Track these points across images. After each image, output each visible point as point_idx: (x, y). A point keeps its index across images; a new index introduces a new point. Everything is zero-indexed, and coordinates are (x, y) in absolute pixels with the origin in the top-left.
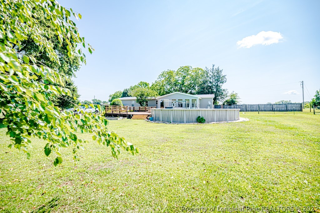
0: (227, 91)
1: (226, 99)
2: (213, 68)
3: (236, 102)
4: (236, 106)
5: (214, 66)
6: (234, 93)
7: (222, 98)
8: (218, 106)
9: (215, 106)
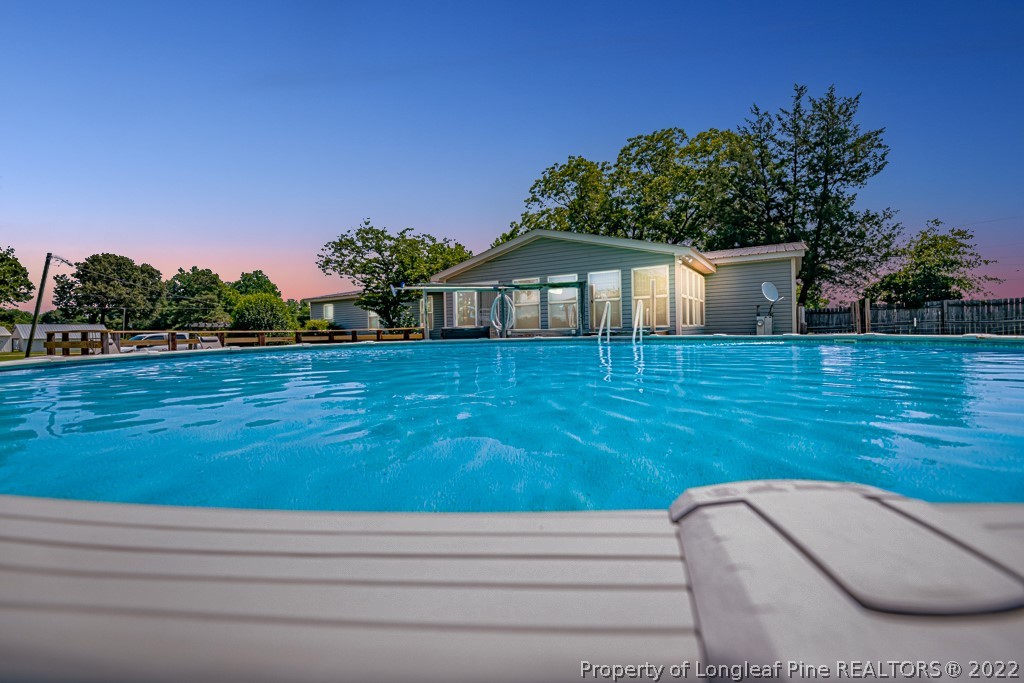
0: (892, 222)
1: (883, 271)
2: (798, 108)
3: (954, 288)
4: (953, 311)
5: (800, 91)
6: (943, 231)
7: (858, 264)
8: (829, 312)
9: (809, 314)
